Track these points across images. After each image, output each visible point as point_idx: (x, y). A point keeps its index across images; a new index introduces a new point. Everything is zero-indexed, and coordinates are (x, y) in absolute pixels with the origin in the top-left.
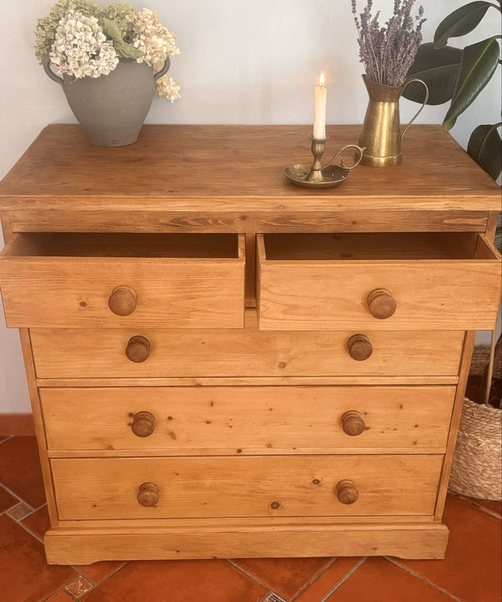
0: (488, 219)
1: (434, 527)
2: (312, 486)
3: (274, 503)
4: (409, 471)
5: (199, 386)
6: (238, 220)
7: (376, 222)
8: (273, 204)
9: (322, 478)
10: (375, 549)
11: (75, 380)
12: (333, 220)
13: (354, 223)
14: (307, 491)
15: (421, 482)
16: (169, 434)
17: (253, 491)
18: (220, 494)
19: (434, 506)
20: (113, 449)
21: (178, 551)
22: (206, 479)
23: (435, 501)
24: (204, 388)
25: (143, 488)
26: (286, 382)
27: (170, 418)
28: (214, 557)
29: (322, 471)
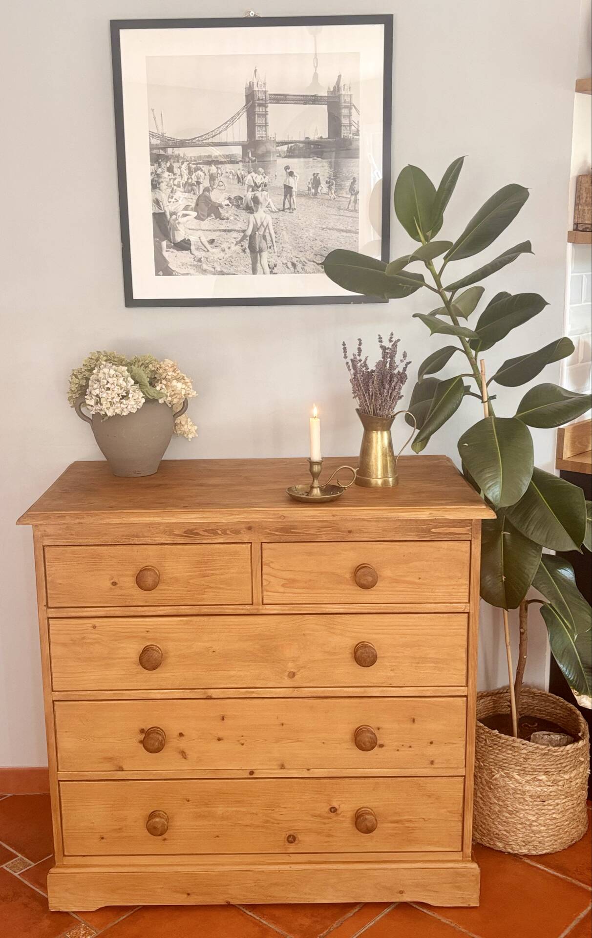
0: (472, 529)
1: (464, 865)
2: (329, 815)
3: (290, 836)
4: (429, 796)
5: (210, 698)
6: (245, 530)
7: (370, 531)
8: (274, 514)
9: (339, 806)
10: (401, 892)
11: (89, 692)
12: (330, 530)
13: (350, 532)
14: (324, 821)
15: (445, 810)
16: (179, 753)
17: (267, 821)
18: (233, 824)
19: (460, 838)
20: (123, 771)
21: (188, 894)
22: (218, 807)
23: (461, 833)
24: (215, 701)
25: (152, 815)
26: (296, 693)
27: (181, 735)
28: (227, 902)
29: (339, 797)
